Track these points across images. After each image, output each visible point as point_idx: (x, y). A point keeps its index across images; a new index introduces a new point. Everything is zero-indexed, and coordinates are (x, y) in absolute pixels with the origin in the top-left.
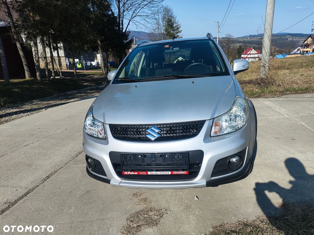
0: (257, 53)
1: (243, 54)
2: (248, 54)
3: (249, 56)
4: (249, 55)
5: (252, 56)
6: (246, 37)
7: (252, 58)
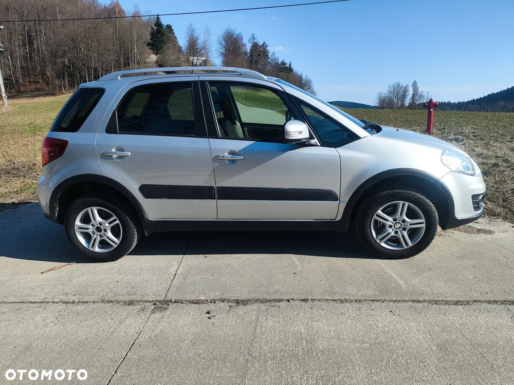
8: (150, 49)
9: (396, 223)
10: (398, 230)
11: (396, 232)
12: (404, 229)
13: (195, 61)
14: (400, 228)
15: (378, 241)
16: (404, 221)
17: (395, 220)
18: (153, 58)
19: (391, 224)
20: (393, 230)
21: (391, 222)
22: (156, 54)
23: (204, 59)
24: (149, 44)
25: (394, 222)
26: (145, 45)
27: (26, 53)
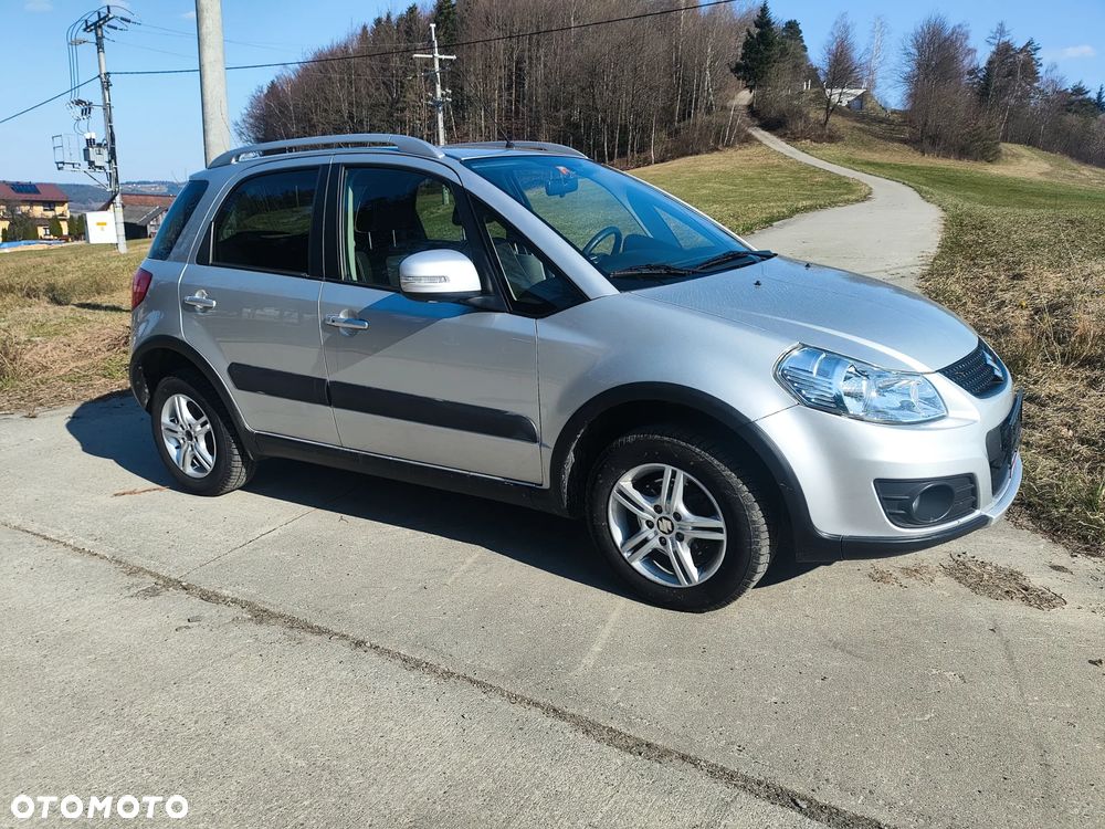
8: (739, 79)
9: (661, 519)
10: (667, 537)
11: (663, 542)
12: (680, 538)
13: (835, 98)
14: (670, 532)
15: (626, 555)
16: (678, 516)
17: (658, 509)
18: (745, 97)
19: (651, 518)
20: (656, 534)
21: (648, 513)
22: (751, 88)
23: (860, 92)
24: (737, 69)
25: (658, 516)
26: (728, 70)
27: (509, 101)
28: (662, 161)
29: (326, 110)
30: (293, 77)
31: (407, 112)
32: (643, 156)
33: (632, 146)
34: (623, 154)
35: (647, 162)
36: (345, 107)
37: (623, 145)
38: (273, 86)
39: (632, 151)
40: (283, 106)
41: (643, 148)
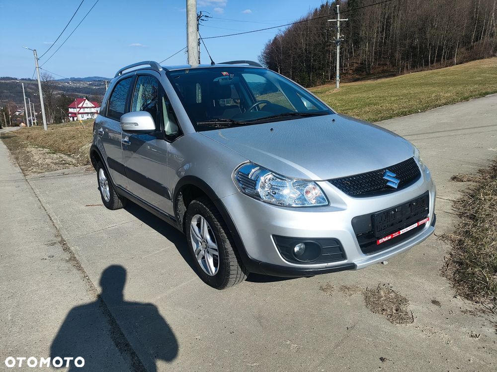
0: (94, 106)
1: (71, 108)
2: (80, 108)
3: (82, 111)
4: (82, 109)
5: (87, 110)
6: (66, 80)
7: (88, 113)
9: (203, 242)
12: (208, 251)
14: (206, 248)
16: (207, 241)
27: (382, 38)
28: (461, 63)
29: (295, 48)
30: (283, 35)
31: (331, 47)
32: (450, 61)
33: (444, 55)
34: (438, 61)
35: (452, 64)
36: (304, 47)
37: (439, 56)
38: (276, 39)
39: (444, 59)
40: (278, 48)
41: (450, 57)
